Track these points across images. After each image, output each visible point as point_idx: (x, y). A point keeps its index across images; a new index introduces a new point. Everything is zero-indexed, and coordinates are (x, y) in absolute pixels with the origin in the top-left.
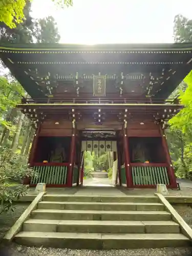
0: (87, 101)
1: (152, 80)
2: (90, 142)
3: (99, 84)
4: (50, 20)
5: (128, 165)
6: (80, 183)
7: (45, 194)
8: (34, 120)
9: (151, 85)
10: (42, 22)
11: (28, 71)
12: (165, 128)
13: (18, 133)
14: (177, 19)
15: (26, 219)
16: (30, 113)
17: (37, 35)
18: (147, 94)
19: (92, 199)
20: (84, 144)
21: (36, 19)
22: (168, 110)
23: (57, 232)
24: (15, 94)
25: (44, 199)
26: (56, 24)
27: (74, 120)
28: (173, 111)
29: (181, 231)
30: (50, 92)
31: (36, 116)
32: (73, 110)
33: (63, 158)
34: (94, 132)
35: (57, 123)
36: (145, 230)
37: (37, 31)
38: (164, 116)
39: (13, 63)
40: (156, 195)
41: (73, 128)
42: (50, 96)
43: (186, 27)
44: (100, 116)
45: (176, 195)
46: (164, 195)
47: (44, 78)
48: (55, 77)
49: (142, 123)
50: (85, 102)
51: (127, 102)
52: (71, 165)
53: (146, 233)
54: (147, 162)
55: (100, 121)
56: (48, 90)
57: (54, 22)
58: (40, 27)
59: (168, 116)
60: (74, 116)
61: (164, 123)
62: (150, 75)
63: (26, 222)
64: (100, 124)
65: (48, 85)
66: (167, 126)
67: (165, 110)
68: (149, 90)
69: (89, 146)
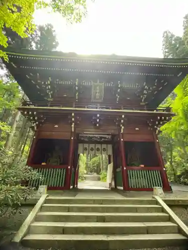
0: (86, 107)
1: (146, 89)
2: (86, 146)
3: (98, 90)
4: (49, 27)
5: (125, 168)
6: (75, 186)
7: (48, 196)
8: (34, 123)
9: (145, 94)
10: (41, 29)
11: (29, 75)
12: (158, 134)
13: (12, 134)
14: (165, 34)
15: (32, 222)
16: (30, 116)
17: (36, 40)
18: (141, 102)
19: (95, 202)
20: (81, 147)
21: (36, 26)
22: (161, 118)
23: (63, 234)
24: (10, 95)
25: (46, 201)
26: (54, 31)
27: (73, 124)
28: (165, 119)
29: (180, 231)
30: (50, 96)
31: (36, 118)
32: (73, 114)
33: (60, 161)
34: (90, 136)
35: (56, 126)
36: (148, 231)
37: (36, 36)
38: (157, 123)
39: (15, 67)
40: (154, 198)
41: (71, 132)
42: (49, 99)
43: (173, 42)
44: (98, 120)
45: (171, 197)
46: (161, 198)
47: (45, 83)
48: (55, 82)
49: (137, 129)
50: (84, 107)
51: (124, 109)
52: (69, 167)
53: (148, 234)
54: (143, 166)
55: (98, 125)
56: (48, 94)
57: (53, 29)
58: (39, 33)
59: (161, 123)
60: (73, 119)
61: (157, 129)
62: (144, 85)
63: (33, 225)
64: (98, 128)
65: (49, 89)
66: (160, 132)
67: (159, 118)
68: (144, 98)
69: (86, 149)
